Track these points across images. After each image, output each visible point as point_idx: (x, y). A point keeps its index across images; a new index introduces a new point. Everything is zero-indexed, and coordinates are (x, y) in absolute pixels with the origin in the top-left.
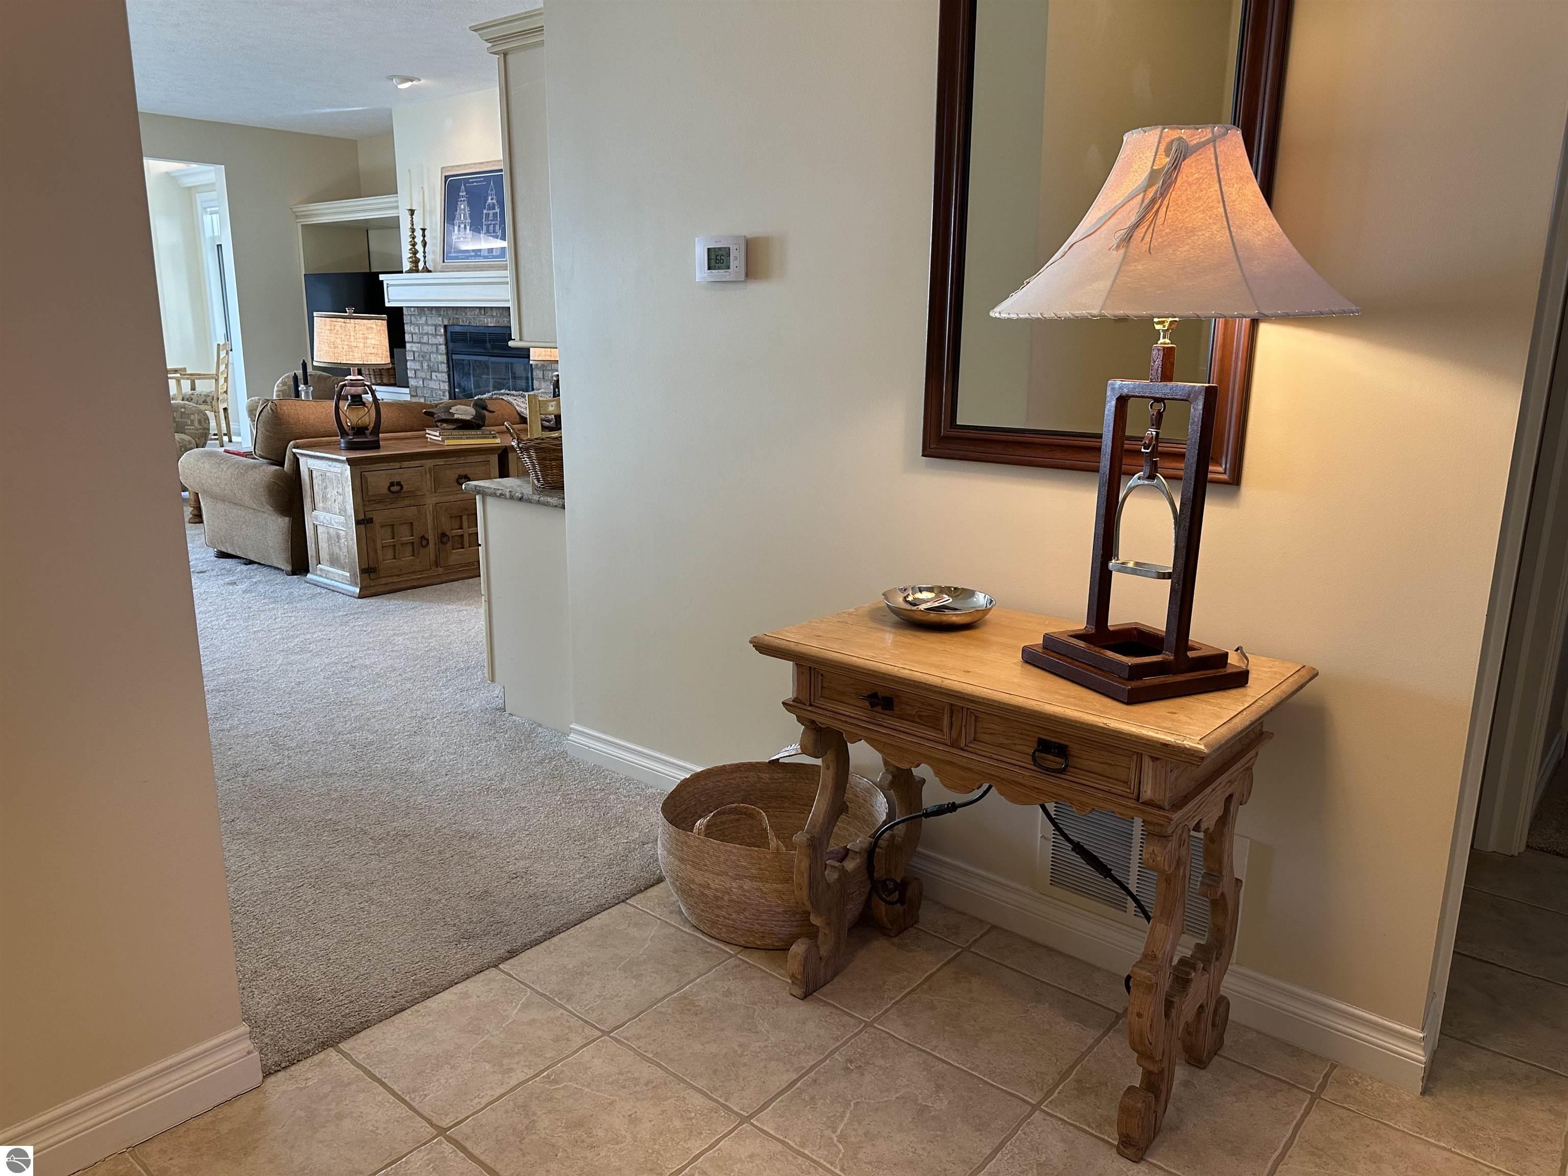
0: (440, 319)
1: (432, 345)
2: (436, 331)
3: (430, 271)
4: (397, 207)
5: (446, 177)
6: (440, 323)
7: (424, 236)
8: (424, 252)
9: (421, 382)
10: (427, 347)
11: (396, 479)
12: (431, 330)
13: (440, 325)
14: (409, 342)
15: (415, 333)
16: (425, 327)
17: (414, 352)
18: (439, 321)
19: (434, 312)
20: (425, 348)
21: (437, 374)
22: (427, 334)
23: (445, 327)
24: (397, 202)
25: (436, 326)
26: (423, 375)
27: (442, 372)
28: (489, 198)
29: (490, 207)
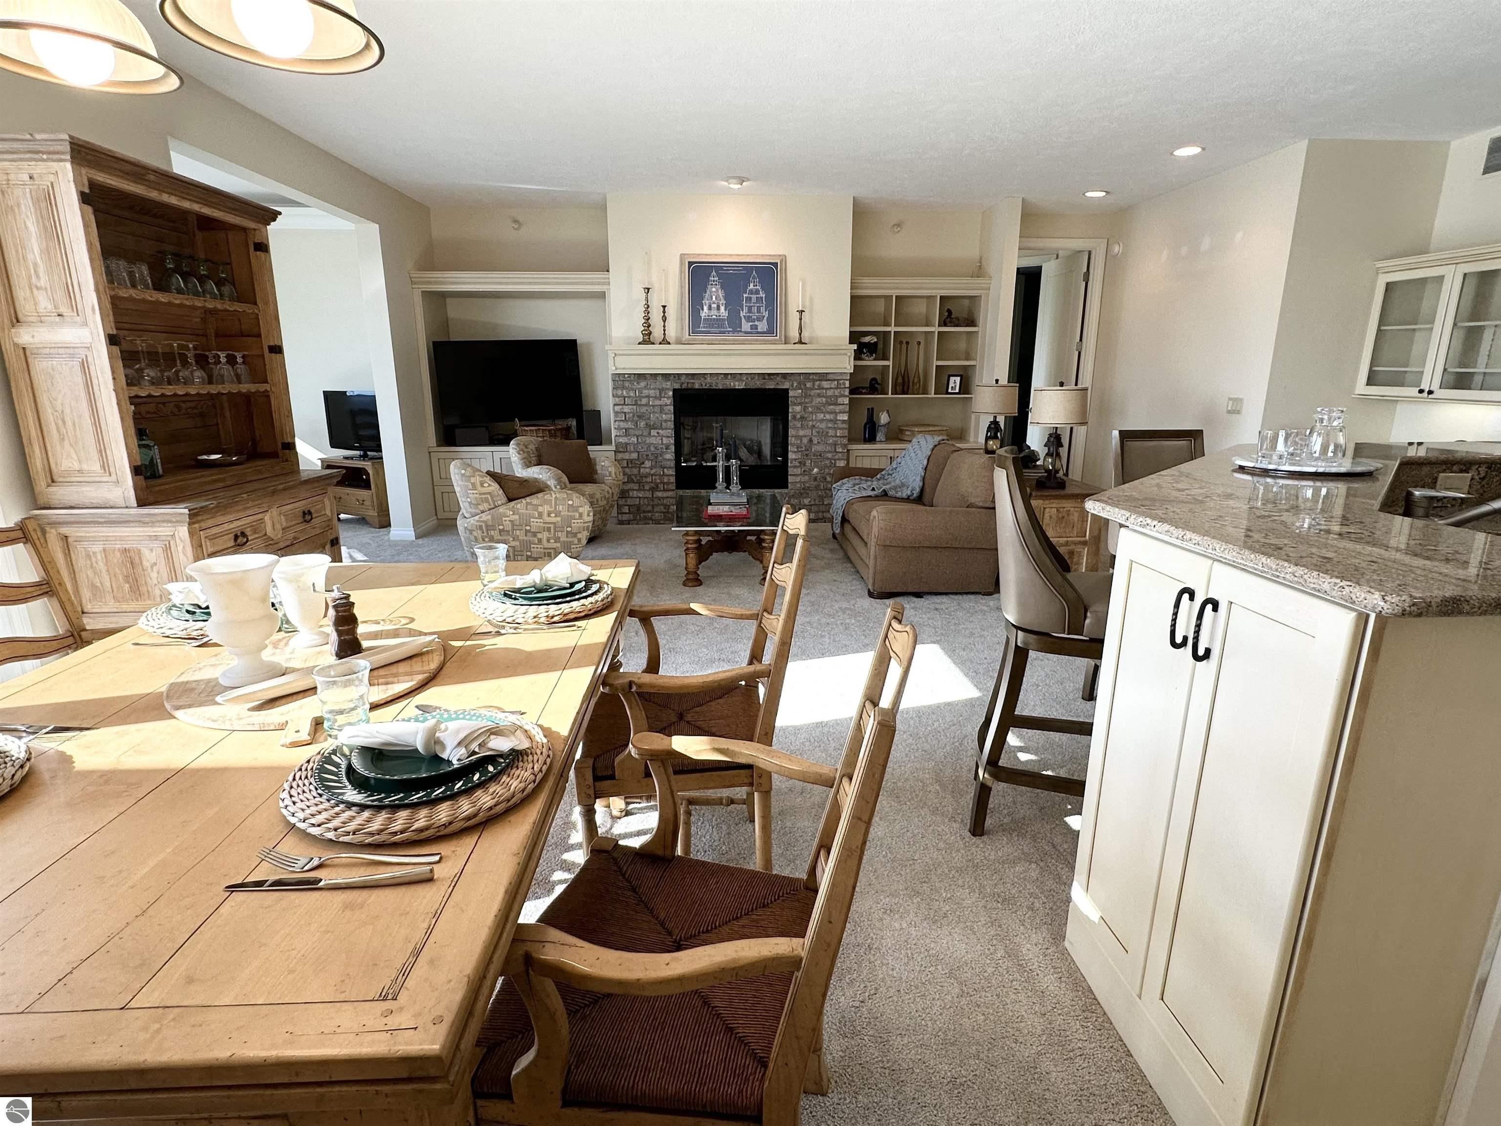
2: (661, 393)
4: (608, 284)
6: (668, 386)
7: (664, 312)
8: (664, 326)
9: (635, 440)
12: (655, 392)
13: (668, 389)
15: (629, 397)
17: (626, 413)
18: (666, 385)
19: (659, 378)
20: (644, 409)
21: (660, 431)
22: (648, 397)
24: (609, 279)
26: (638, 433)
27: (666, 429)
28: (752, 285)
29: (751, 292)
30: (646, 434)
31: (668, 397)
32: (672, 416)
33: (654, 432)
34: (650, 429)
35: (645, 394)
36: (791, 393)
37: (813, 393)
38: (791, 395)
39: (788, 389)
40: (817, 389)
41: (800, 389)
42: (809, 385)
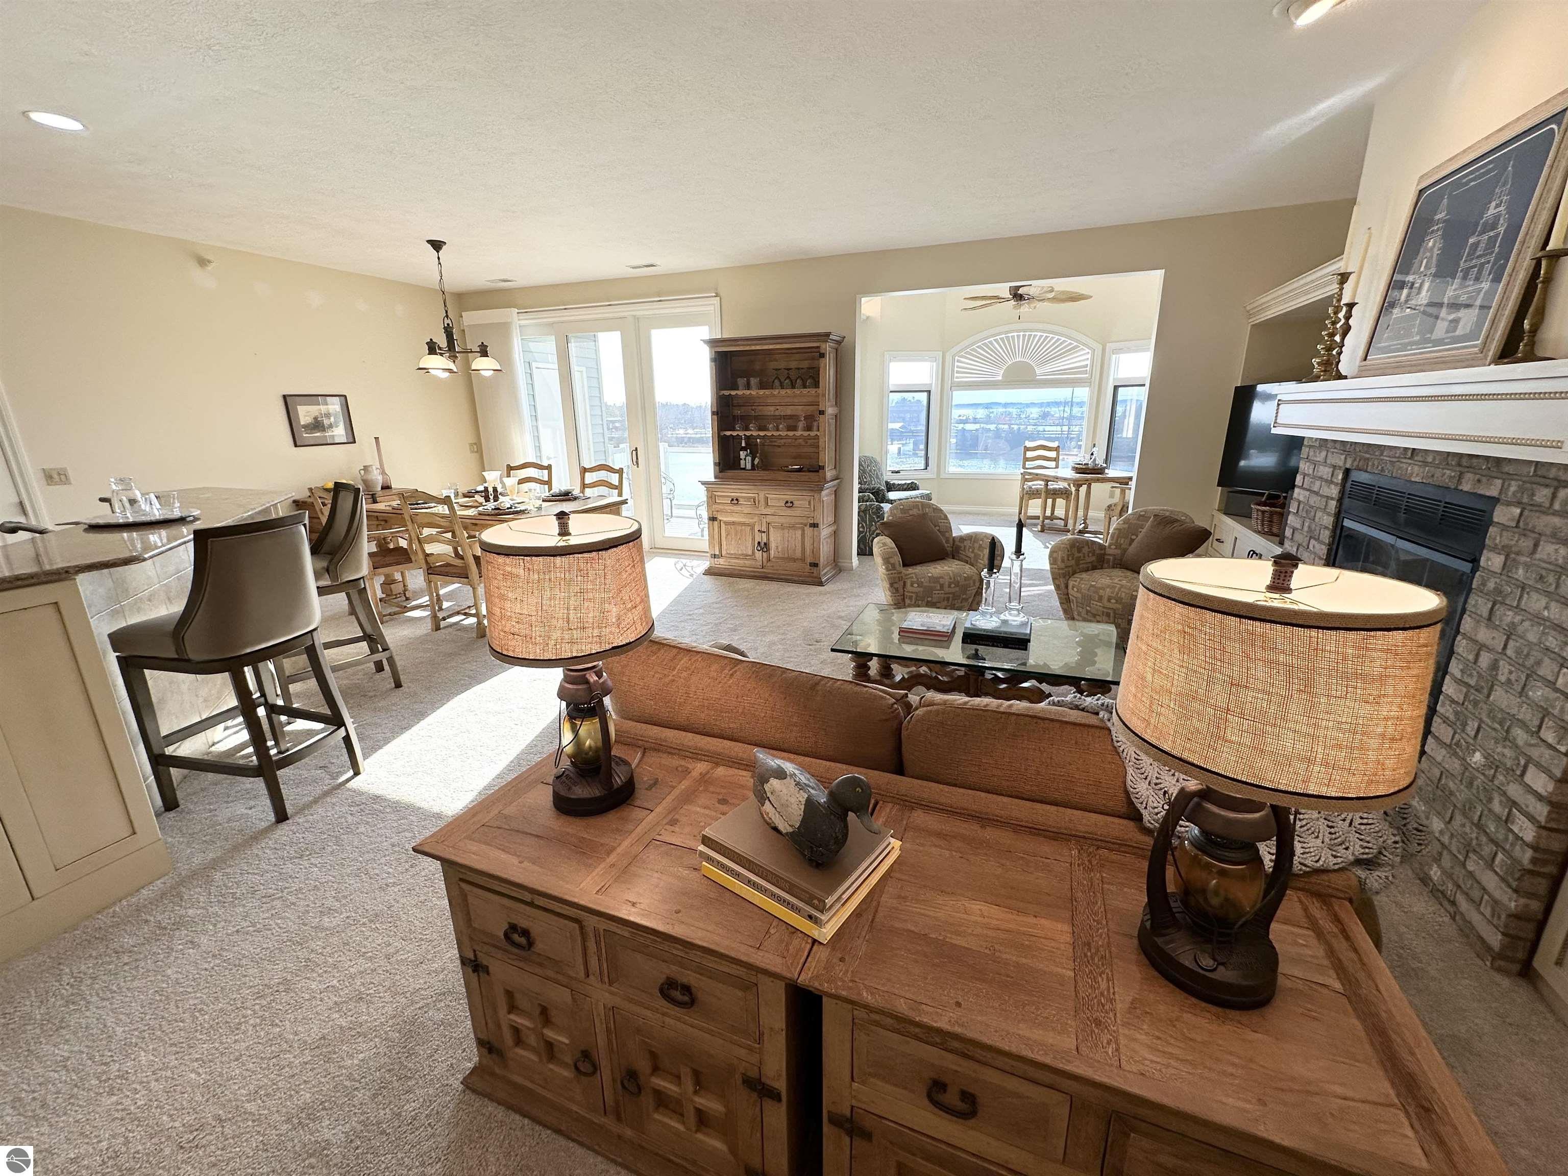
0: (1343, 457)
1: (1323, 496)
3: (1340, 377)
5: (1421, 193)
7: (1348, 317)
10: (1315, 498)
13: (1340, 468)
14: (1299, 487)
15: (1308, 475)
16: (1322, 468)
17: (1299, 503)
18: (1340, 462)
19: (1336, 448)
20: (1313, 500)
22: (1321, 478)
23: (1347, 472)
24: (1343, 266)
25: (1333, 469)
28: (1493, 205)
29: (1487, 226)
30: (1305, 544)
31: (1336, 484)
32: (1332, 519)
33: (1313, 542)
34: (1311, 537)
35: (1320, 474)
36: (1499, 514)
38: (1495, 520)
39: (1494, 501)
40: (1555, 513)
41: (1519, 503)
42: (1542, 495)
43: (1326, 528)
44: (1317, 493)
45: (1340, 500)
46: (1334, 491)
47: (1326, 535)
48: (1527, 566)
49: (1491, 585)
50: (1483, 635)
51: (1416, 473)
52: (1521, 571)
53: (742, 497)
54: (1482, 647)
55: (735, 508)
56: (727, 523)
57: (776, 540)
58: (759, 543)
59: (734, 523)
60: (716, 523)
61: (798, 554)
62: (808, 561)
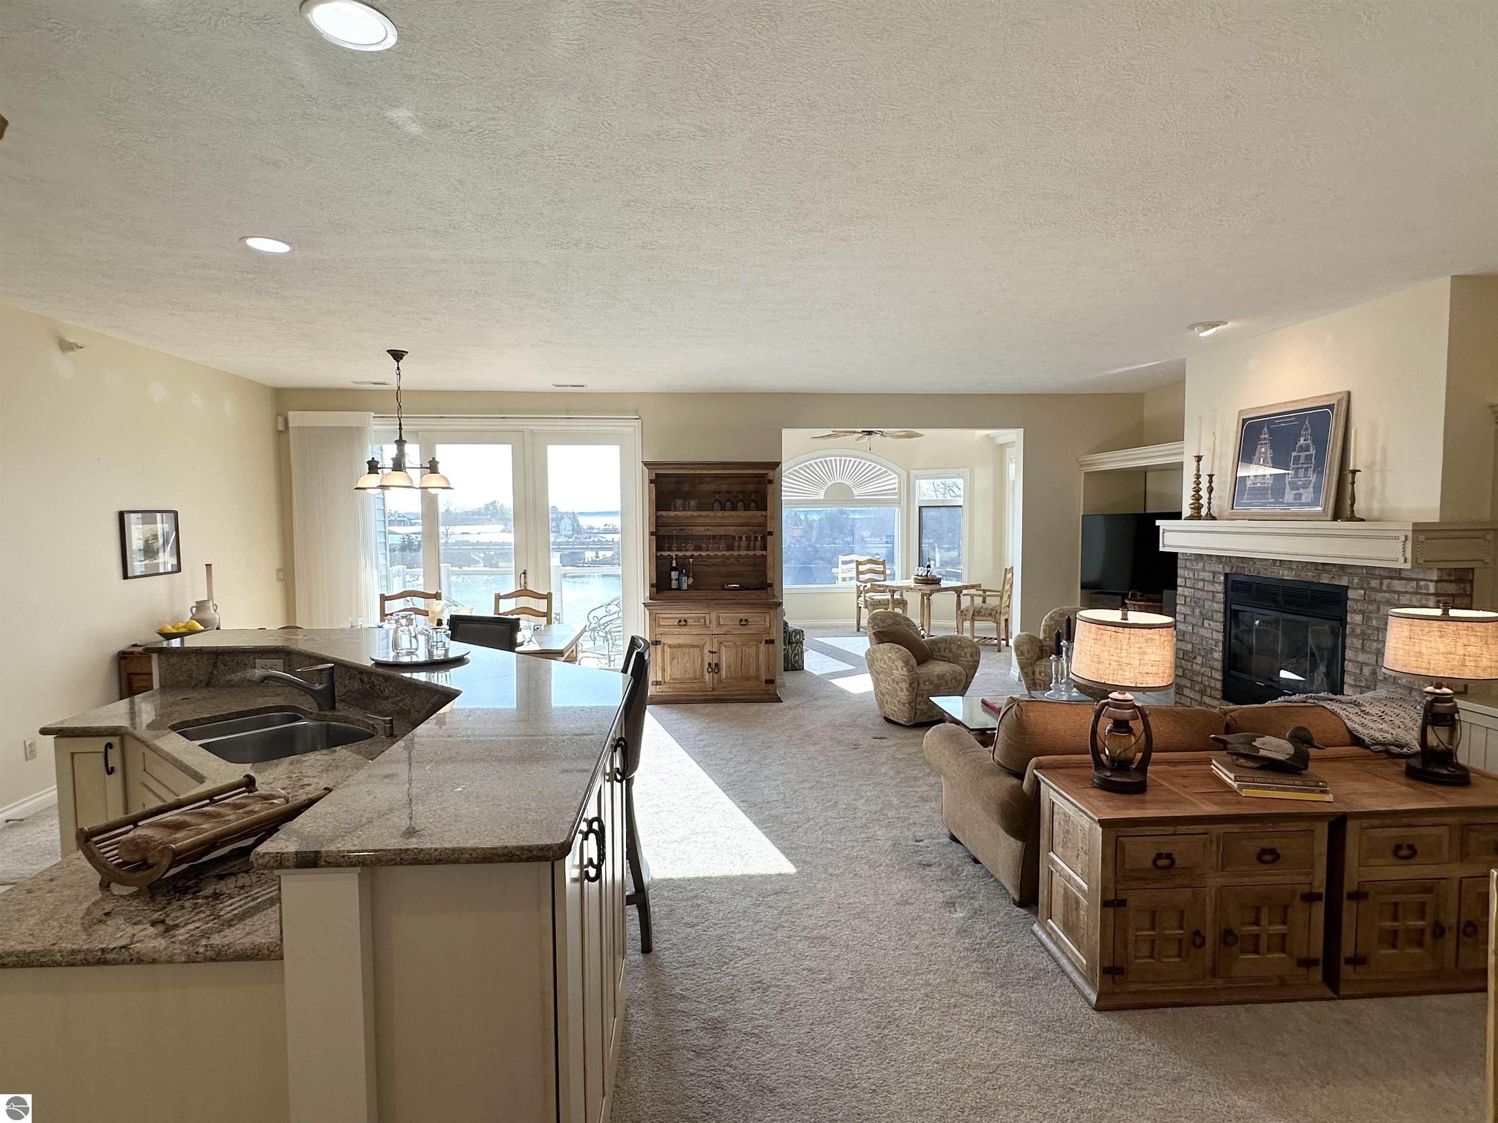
0: (1221, 566)
1: (1208, 591)
2: (1214, 577)
3: (1214, 518)
4: (1182, 453)
5: (1245, 421)
6: (1221, 570)
7: (1211, 482)
8: (1210, 498)
9: (1190, 628)
10: (1201, 593)
11: (1165, 850)
12: (1207, 576)
13: (1219, 573)
14: (1181, 586)
15: (1189, 578)
16: (1202, 573)
17: (1185, 597)
18: (1219, 568)
19: (1214, 559)
20: (1199, 594)
21: (1211, 623)
22: (1203, 580)
23: (1226, 575)
24: (1183, 448)
25: (1214, 573)
26: (1194, 621)
27: (1217, 621)
28: (1302, 439)
29: (1302, 449)
30: (1200, 623)
31: (1220, 583)
32: (1222, 606)
33: (1206, 623)
34: (1204, 619)
35: (1201, 577)
36: (1351, 594)
37: (1379, 596)
38: (1350, 597)
39: (1347, 588)
40: (1385, 592)
41: (1362, 588)
42: (1374, 583)
43: (1217, 612)
44: (1203, 590)
45: (1225, 593)
46: (1220, 588)
47: (1220, 617)
48: (1377, 619)
49: (1358, 631)
50: (1362, 658)
51: (1288, 575)
52: (1374, 622)
53: (691, 618)
54: (1363, 664)
55: (683, 630)
56: (671, 646)
57: (726, 658)
58: (710, 664)
59: (680, 646)
60: (659, 647)
61: (752, 672)
62: (763, 678)
